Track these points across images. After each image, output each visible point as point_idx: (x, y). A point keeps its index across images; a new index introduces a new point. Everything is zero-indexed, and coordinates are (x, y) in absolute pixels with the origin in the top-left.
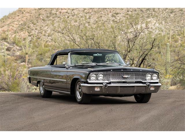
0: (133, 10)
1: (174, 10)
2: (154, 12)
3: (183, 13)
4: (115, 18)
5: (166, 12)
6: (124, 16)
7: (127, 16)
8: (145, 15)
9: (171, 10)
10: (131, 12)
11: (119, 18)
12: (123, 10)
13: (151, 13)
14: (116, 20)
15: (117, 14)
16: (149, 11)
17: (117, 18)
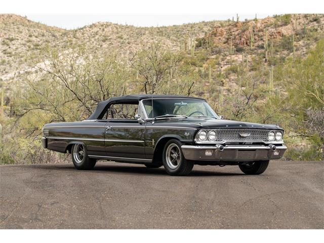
0: (39, 34)
1: (108, 36)
2: (74, 39)
3: (123, 42)
4: (8, 47)
5: (95, 40)
6: (24, 45)
7: (28, 44)
8: (59, 43)
9: (103, 36)
10: (36, 37)
11: (14, 48)
12: (21, 34)
13: (71, 41)
14: (9, 50)
15: (12, 40)
16: (67, 36)
17: (11, 46)
